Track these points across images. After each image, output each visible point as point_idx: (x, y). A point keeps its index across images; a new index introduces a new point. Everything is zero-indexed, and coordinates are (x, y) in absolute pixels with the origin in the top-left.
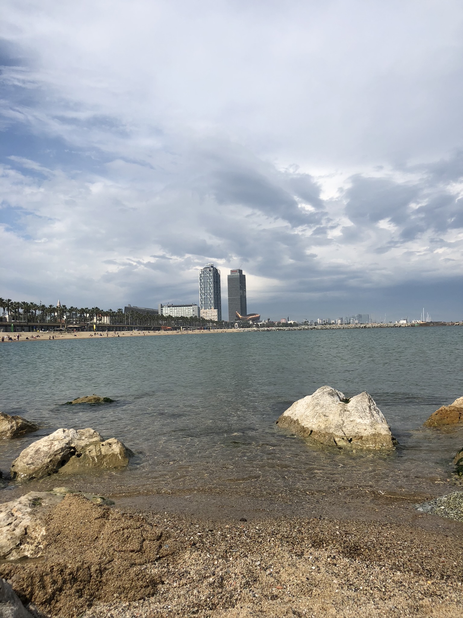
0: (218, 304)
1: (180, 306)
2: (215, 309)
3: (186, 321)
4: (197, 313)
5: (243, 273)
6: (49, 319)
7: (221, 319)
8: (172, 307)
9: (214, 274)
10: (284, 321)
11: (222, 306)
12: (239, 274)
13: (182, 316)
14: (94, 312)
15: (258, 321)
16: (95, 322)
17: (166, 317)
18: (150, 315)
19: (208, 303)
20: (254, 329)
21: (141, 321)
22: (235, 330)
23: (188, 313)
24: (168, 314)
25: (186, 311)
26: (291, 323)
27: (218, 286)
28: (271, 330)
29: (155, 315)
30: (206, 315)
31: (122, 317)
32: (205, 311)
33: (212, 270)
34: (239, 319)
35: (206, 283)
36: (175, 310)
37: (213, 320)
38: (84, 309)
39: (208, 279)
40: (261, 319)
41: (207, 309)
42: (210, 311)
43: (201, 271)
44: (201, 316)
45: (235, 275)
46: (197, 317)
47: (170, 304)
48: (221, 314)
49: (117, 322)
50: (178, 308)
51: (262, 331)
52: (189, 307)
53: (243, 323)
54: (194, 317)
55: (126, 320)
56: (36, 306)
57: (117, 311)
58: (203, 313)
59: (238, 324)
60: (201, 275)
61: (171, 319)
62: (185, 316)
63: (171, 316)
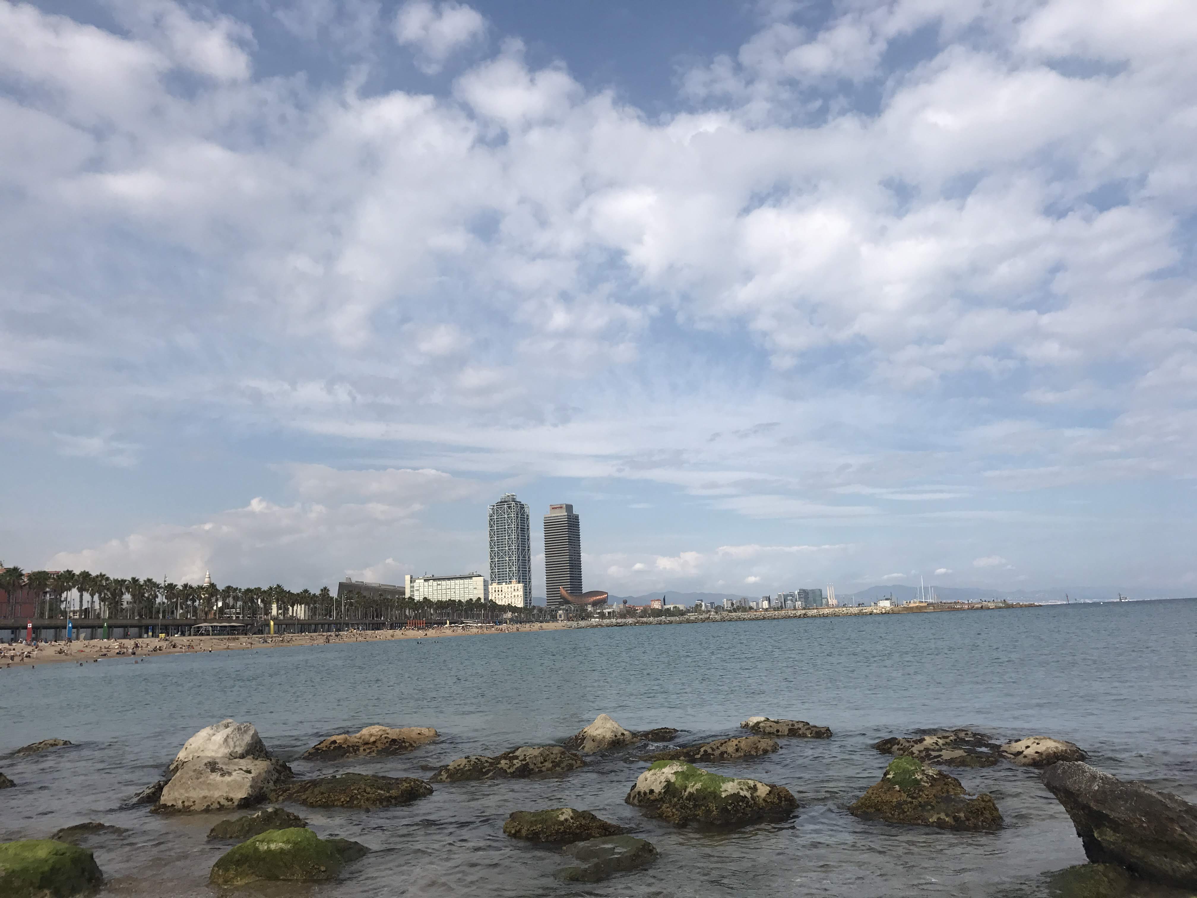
0: (524, 573)
1: (449, 579)
2: (519, 582)
3: (458, 610)
4: (482, 592)
5: (575, 512)
6: (181, 611)
7: (530, 603)
8: (432, 581)
9: (517, 514)
10: (657, 605)
11: (532, 577)
12: (566, 514)
13: (452, 599)
14: (274, 596)
15: (603, 607)
16: (273, 615)
17: (419, 602)
18: (384, 599)
19: (506, 571)
20: (594, 621)
21: (366, 611)
22: (560, 624)
23: (464, 593)
24: (424, 595)
25: (460, 589)
26: (668, 609)
27: (525, 536)
28: (625, 624)
29: (398, 599)
30: (500, 596)
31: (330, 604)
32: (498, 588)
33: (514, 506)
34: (567, 602)
35: (502, 531)
36: (438, 586)
37: (513, 606)
38: (253, 590)
39: (505, 523)
40: (609, 602)
41: (504, 584)
42: (510, 588)
43: (492, 509)
44: (490, 598)
45: (559, 515)
46: (482, 601)
47: (429, 575)
48: (530, 592)
49: (319, 615)
50: (444, 583)
51: (608, 626)
52: (466, 581)
53: (574, 611)
54: (474, 600)
55: (336, 610)
56: (157, 586)
57: (318, 592)
58: (493, 591)
59: (565, 612)
60: (491, 517)
61: (429, 605)
62: (457, 599)
63: (429, 600)
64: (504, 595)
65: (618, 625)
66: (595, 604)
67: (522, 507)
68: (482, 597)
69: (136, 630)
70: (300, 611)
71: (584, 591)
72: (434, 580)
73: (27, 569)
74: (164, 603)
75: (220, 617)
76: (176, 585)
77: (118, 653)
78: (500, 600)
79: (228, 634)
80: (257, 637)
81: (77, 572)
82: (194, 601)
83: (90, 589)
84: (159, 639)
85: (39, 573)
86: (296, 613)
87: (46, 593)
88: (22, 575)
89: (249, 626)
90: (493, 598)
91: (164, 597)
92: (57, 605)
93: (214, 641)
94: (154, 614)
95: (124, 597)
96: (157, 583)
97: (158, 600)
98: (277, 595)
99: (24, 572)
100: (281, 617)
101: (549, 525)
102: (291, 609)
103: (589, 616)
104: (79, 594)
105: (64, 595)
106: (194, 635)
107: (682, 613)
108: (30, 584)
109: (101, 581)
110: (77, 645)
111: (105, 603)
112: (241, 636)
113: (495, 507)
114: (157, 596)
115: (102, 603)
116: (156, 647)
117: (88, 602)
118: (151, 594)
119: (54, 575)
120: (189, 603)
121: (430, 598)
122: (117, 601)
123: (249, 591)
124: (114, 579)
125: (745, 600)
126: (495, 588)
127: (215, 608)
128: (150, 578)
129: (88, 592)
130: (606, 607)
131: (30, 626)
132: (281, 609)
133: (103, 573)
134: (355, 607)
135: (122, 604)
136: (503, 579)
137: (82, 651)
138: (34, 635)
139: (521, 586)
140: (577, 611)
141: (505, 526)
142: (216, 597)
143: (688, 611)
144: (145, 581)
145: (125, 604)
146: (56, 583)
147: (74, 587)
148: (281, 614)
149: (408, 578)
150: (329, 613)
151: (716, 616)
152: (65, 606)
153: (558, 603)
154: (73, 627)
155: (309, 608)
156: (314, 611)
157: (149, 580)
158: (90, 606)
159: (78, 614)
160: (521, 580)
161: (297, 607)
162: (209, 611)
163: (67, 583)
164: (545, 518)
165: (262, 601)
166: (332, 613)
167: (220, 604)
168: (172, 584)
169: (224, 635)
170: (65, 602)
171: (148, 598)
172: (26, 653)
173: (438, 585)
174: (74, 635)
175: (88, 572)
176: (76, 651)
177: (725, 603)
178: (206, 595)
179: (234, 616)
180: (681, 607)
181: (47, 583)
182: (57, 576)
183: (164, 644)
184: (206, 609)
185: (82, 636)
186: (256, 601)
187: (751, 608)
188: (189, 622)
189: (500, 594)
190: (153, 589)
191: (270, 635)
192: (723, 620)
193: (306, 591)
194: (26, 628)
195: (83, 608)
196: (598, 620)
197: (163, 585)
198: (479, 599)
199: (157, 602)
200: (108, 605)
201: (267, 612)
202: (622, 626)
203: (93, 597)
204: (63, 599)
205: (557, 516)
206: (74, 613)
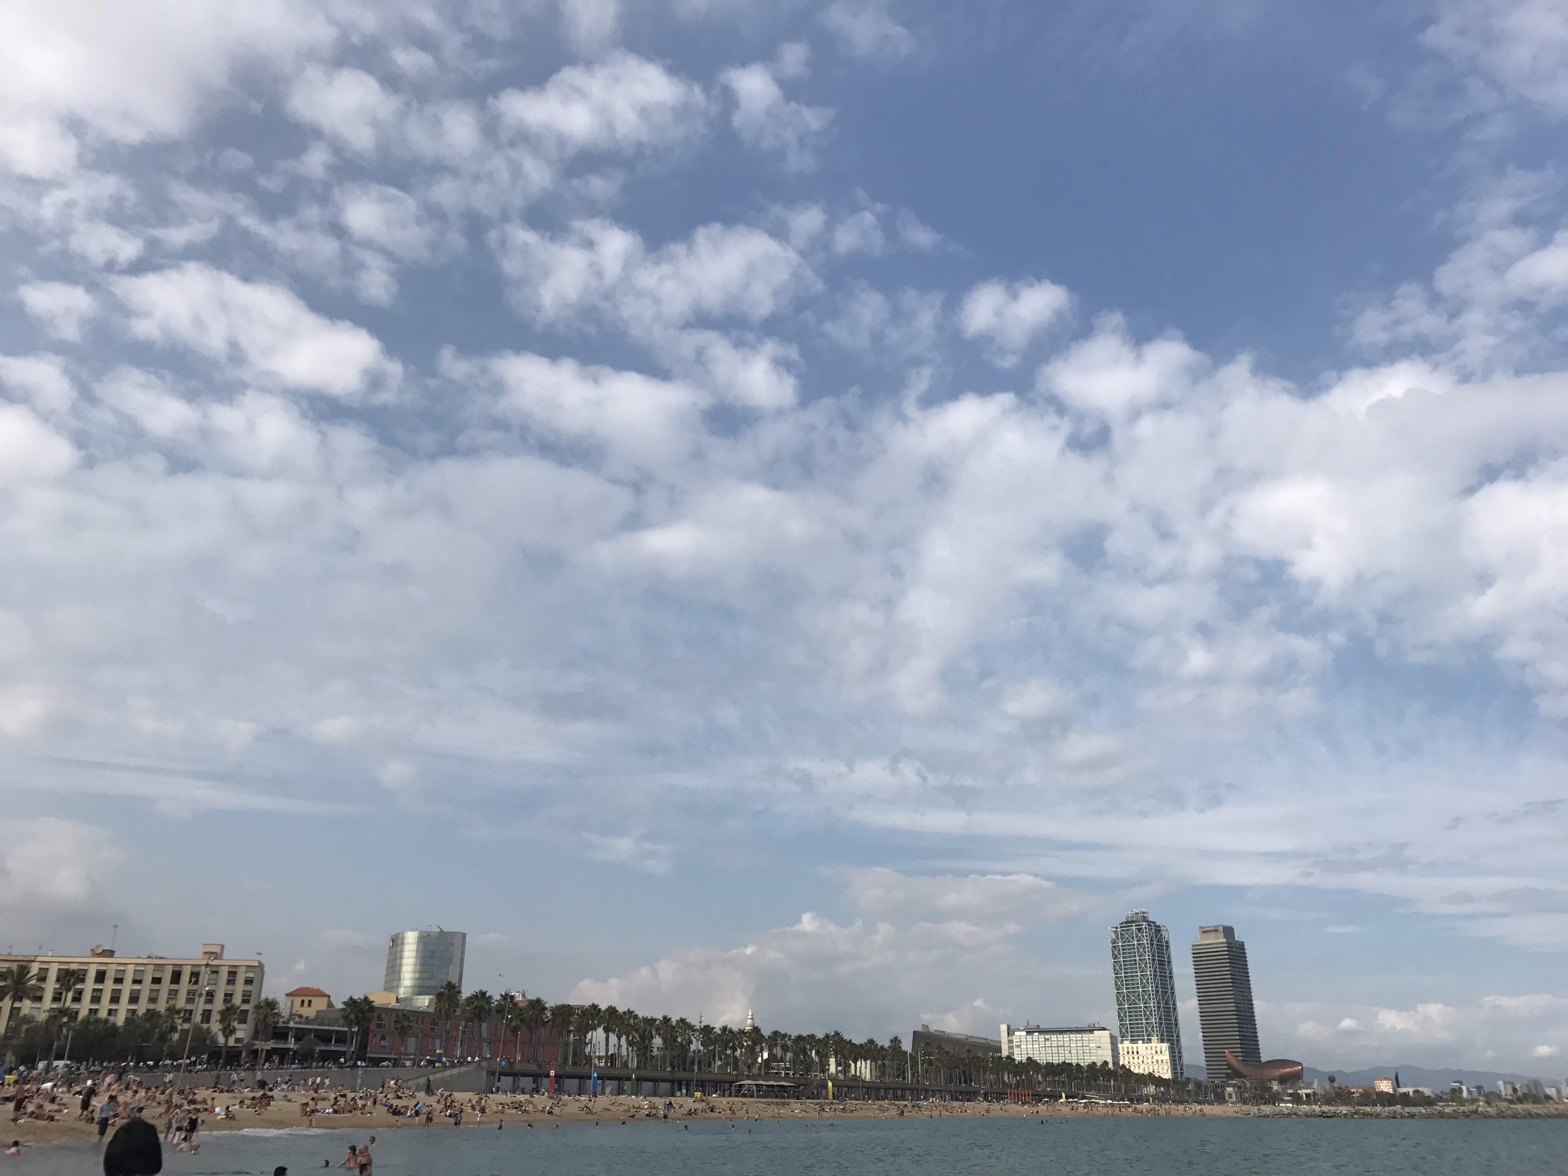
0: (1169, 1026)
1: (1061, 1032)
2: (1162, 1041)
3: (1076, 1078)
4: (1110, 1052)
5: (1239, 936)
6: (720, 1063)
7: (1182, 1073)
8: (1037, 1034)
9: (1151, 940)
10: (1385, 1086)
11: (1181, 1034)
12: (1225, 940)
13: (1067, 1061)
14: (831, 1047)
15: (1297, 1085)
16: (831, 1073)
17: (1021, 1063)
18: (974, 1057)
19: (1142, 1023)
20: (1286, 1106)
21: (951, 1073)
22: (1229, 1109)
23: (1084, 1053)
24: (1028, 1054)
25: (1077, 1046)
26: (1406, 1095)
27: (1166, 973)
28: (1335, 1115)
29: (993, 1057)
30: (1136, 1061)
31: (903, 1061)
32: (1132, 1048)
33: (1146, 928)
34: (1238, 1074)
35: (1131, 965)
36: (1047, 1042)
37: (1157, 1076)
38: (805, 1037)
39: (1135, 953)
40: (1306, 1078)
41: (1140, 1042)
42: (1149, 1048)
43: (1115, 932)
44: (1121, 1063)
45: (1214, 942)
46: (1111, 1066)
47: (1033, 1024)
48: (1180, 1057)
49: (890, 1076)
50: (1054, 1037)
51: (1307, 1115)
52: (1086, 1036)
53: (1251, 1088)
54: (1099, 1064)
55: (911, 1069)
56: (691, 1027)
57: (887, 1044)
58: (1126, 1053)
59: (1236, 1089)
60: (1114, 943)
61: (1035, 1069)
62: (1074, 1062)
63: (1035, 1062)
64: (1141, 1058)
65: (1323, 1115)
66: (1282, 1080)
67: (1158, 929)
68: (1110, 1060)
69: (667, 1085)
70: (864, 1069)
71: (1264, 1058)
72: (1041, 1032)
73: (551, 1002)
74: (699, 1051)
75: (766, 1073)
76: (714, 1028)
77: (647, 1115)
78: (1137, 1067)
79: (776, 1097)
80: (812, 1103)
81: (603, 1007)
82: (734, 1049)
83: (617, 1029)
84: (694, 1099)
85: (563, 1006)
86: (860, 1072)
87: (570, 1032)
88: (545, 1009)
89: (802, 1087)
90: (1126, 1063)
91: (700, 1042)
92: (581, 1049)
93: (759, 1105)
94: (688, 1065)
95: (654, 1041)
96: (692, 1024)
97: (693, 1047)
98: (835, 1045)
99: (547, 1005)
100: (841, 1076)
101: (1200, 956)
102: (853, 1065)
103: (1275, 1099)
104: (605, 1035)
105: (589, 1036)
106: (736, 1096)
107: (1428, 1102)
108: (553, 1020)
109: (629, 1019)
110: (602, 1101)
111: (633, 1049)
112: (791, 1101)
113: (1119, 930)
114: (691, 1042)
115: (630, 1048)
116: (691, 1109)
117: (615, 1046)
118: (684, 1039)
119: (578, 1010)
120: (729, 1052)
121: (1036, 1058)
122: (647, 1046)
123: (800, 1037)
124: (643, 1017)
125: (1536, 1083)
126: (1128, 1048)
127: (759, 1060)
128: (684, 1017)
129: (614, 1033)
130: (1302, 1085)
131: (552, 1073)
132: (840, 1066)
133: (631, 1009)
134: (936, 1066)
135: (652, 1051)
136: (1138, 1036)
137: (608, 1110)
138: (556, 1086)
139: (1165, 1046)
140: (1256, 1089)
141: (1135, 956)
142: (761, 1045)
143: (1440, 1099)
144: (677, 1021)
145: (655, 1050)
146: (580, 1020)
147: (600, 1026)
148: (840, 1072)
149: (1004, 1028)
150: (902, 1073)
151: (1489, 1109)
152: (589, 1051)
153: (1224, 1075)
154: (599, 1078)
155: (876, 1065)
156: (882, 1070)
157: (682, 1020)
158: (616, 1052)
159: (603, 1061)
160: (1165, 1038)
161: (861, 1063)
162: (753, 1063)
163: (593, 1020)
164: (1193, 946)
165: (817, 1053)
166: (906, 1074)
167: (766, 1055)
168: (709, 1026)
169: (771, 1097)
170: (589, 1045)
171: (681, 1044)
172: (548, 1108)
173: (1046, 1040)
174: (599, 1088)
175: (614, 1008)
176: (601, 1110)
177: (1502, 1088)
178: (749, 1043)
179: (783, 1072)
180: (1427, 1091)
181: (571, 1020)
182: (582, 1011)
183: (700, 1106)
184: (749, 1061)
185: (608, 1089)
186: (809, 1053)
187: (1548, 1098)
188: (728, 1078)
189: (1136, 1058)
190: (687, 1032)
191: (827, 1101)
192: (1501, 1115)
193: (871, 1042)
194: (548, 1076)
195: (609, 1054)
196: (1290, 1105)
197: (698, 1027)
198: (1106, 1063)
199: (691, 1051)
200: (637, 1051)
201: (824, 1069)
202: (1331, 1117)
203: (619, 1040)
204: (587, 1041)
205: (1211, 944)
206: (599, 1060)
